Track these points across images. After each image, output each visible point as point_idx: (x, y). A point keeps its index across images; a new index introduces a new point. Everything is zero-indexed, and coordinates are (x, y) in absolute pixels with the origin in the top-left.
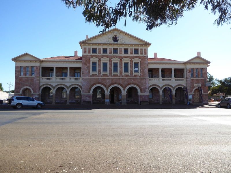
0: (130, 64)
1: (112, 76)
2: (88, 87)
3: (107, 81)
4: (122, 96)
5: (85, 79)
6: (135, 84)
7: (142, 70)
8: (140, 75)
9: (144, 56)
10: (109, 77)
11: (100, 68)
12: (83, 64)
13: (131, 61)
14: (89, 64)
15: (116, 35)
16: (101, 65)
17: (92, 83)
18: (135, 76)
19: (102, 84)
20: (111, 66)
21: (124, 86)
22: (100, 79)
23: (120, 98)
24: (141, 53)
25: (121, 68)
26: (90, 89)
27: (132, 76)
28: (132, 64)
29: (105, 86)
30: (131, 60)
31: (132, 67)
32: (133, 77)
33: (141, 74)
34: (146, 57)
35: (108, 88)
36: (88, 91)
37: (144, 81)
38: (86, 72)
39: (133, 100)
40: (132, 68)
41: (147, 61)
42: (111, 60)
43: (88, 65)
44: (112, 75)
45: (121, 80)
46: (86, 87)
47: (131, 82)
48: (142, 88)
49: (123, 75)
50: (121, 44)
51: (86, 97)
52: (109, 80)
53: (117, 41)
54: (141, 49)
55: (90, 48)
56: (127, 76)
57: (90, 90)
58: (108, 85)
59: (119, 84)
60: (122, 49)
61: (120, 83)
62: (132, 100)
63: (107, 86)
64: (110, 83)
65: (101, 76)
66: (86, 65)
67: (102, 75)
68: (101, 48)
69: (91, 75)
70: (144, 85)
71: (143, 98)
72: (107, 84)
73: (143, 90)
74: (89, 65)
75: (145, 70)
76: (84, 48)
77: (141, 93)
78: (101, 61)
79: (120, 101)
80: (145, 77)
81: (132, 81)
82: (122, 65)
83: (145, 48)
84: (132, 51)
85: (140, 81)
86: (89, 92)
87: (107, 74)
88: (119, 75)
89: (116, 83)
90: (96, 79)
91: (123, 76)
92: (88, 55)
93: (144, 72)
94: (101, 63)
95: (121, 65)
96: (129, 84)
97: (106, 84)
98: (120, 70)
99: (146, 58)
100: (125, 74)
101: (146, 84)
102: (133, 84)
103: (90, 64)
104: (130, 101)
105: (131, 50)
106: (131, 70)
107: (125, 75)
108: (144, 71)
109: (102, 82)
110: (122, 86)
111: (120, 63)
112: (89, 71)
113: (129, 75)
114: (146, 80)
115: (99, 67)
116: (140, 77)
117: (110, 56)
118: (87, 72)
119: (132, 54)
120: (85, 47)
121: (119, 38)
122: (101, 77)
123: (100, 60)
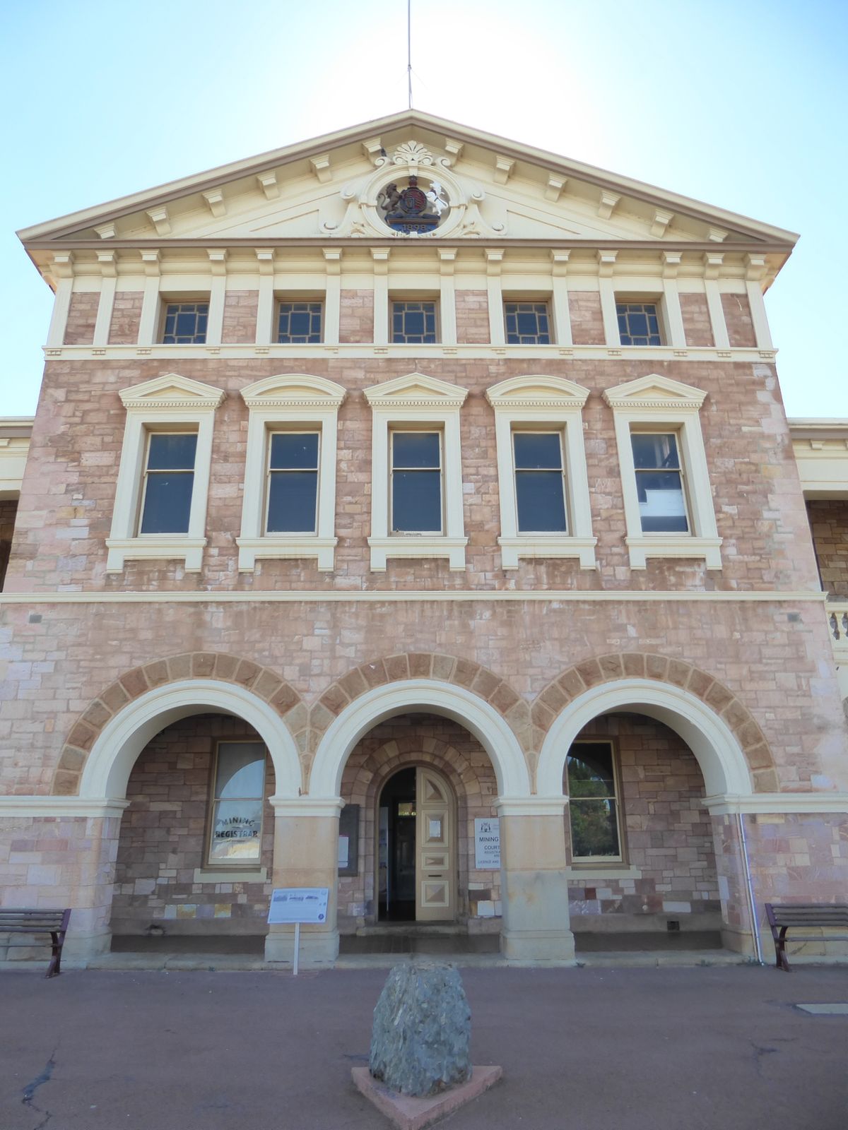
0: (588, 435)
1: (373, 579)
2: (65, 723)
3: (310, 643)
4: (503, 837)
5: (36, 619)
6: (678, 675)
7: (732, 510)
8: (714, 562)
9: (739, 366)
10: (332, 588)
11: (225, 491)
12: (38, 452)
13: (597, 407)
14: (104, 447)
15: (413, 172)
16: (242, 456)
17: (119, 665)
18: (662, 570)
19: (248, 676)
20: (366, 465)
21: (529, 695)
22: (217, 619)
23: (481, 855)
24: (701, 336)
25: (486, 482)
26: (84, 737)
27: (622, 573)
28: (612, 443)
29: (284, 702)
30: (597, 399)
31: (614, 472)
32: (632, 585)
33: (732, 551)
34: (758, 373)
35: (323, 728)
36: (49, 774)
37: (780, 638)
38: (63, 534)
39: (640, 884)
40: (609, 483)
41: (774, 407)
42: (365, 405)
43: (91, 460)
44: (378, 562)
45: (482, 621)
46: (34, 718)
47: (615, 640)
48: (762, 718)
49: (509, 559)
50: (473, 247)
51: (19, 846)
52: (335, 625)
53: (432, 222)
54: (688, 300)
55: (138, 297)
56: (561, 569)
57: (81, 761)
58: (321, 685)
59: (464, 673)
60: (485, 293)
61: (478, 657)
62: (631, 890)
63: (309, 700)
64: (342, 668)
65: (242, 580)
66: (75, 456)
67: (246, 561)
68: (254, 294)
69: (115, 563)
70: (789, 680)
71: (803, 860)
72: (305, 671)
73: (778, 753)
74: (106, 458)
75: (774, 500)
76: (75, 298)
77: (761, 786)
78: (244, 409)
79: (484, 895)
80: (780, 578)
81: (632, 631)
82: (488, 453)
83: (735, 287)
84: (599, 315)
85: (721, 631)
86: (67, 785)
87: (306, 552)
88: (457, 562)
89: (418, 666)
90: (170, 615)
91: (504, 574)
92: (105, 365)
93: (764, 527)
94: (244, 432)
95: (484, 455)
96: (588, 674)
97: (289, 674)
98: (468, 509)
99: (761, 383)
100: (529, 552)
101: (812, 670)
102: (634, 666)
103: (116, 446)
104: (607, 904)
105: (585, 303)
106: (604, 503)
107: (537, 561)
108: (756, 516)
109: (249, 656)
110: (502, 698)
111: (464, 437)
112: (93, 527)
113: (588, 561)
114: (793, 618)
115: (214, 478)
116: (715, 579)
117: (356, 363)
118: (79, 530)
119: (602, 340)
120: (86, 285)
121: (445, 197)
122: (239, 586)
123: (233, 405)
